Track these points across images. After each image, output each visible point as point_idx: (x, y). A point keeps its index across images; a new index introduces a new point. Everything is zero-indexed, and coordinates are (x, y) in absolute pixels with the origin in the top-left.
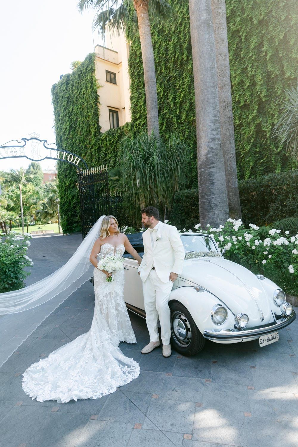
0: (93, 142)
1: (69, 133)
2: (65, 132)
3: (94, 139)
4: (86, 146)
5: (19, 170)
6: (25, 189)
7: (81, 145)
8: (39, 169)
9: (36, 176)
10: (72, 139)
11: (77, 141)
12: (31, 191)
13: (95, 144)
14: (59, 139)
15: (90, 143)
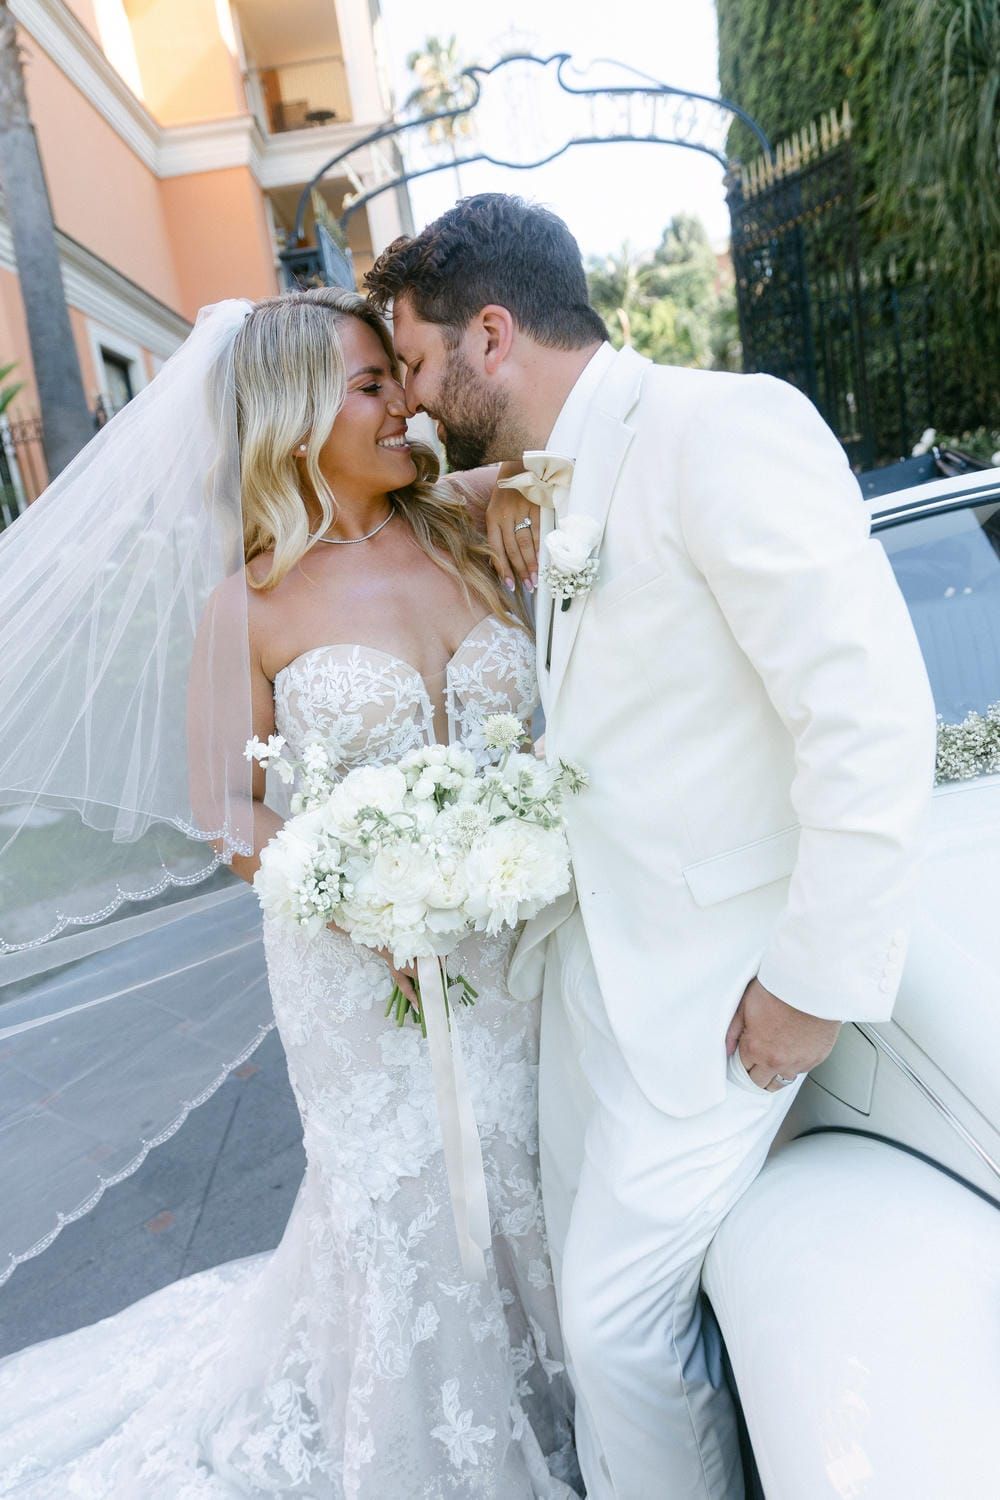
0: (867, 41)
1: (768, 28)
2: (752, 31)
3: (871, 24)
4: (839, 71)
5: (618, 255)
6: (646, 328)
7: (820, 71)
8: (700, 241)
9: (688, 267)
10: (781, 56)
11: (804, 60)
12: (670, 332)
13: (876, 50)
14: (728, 75)
15: (855, 50)
